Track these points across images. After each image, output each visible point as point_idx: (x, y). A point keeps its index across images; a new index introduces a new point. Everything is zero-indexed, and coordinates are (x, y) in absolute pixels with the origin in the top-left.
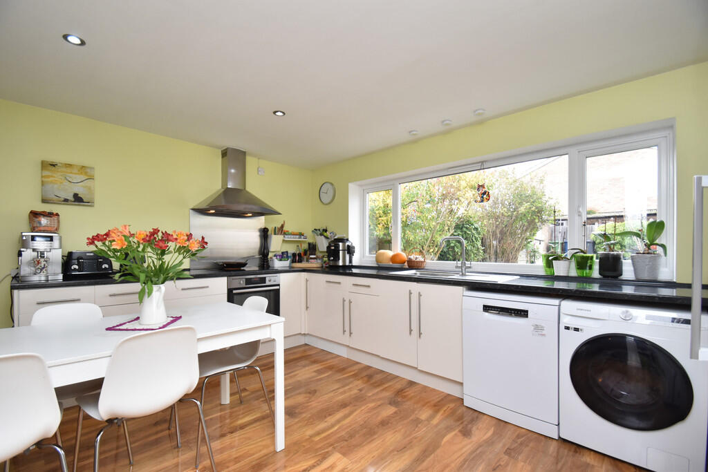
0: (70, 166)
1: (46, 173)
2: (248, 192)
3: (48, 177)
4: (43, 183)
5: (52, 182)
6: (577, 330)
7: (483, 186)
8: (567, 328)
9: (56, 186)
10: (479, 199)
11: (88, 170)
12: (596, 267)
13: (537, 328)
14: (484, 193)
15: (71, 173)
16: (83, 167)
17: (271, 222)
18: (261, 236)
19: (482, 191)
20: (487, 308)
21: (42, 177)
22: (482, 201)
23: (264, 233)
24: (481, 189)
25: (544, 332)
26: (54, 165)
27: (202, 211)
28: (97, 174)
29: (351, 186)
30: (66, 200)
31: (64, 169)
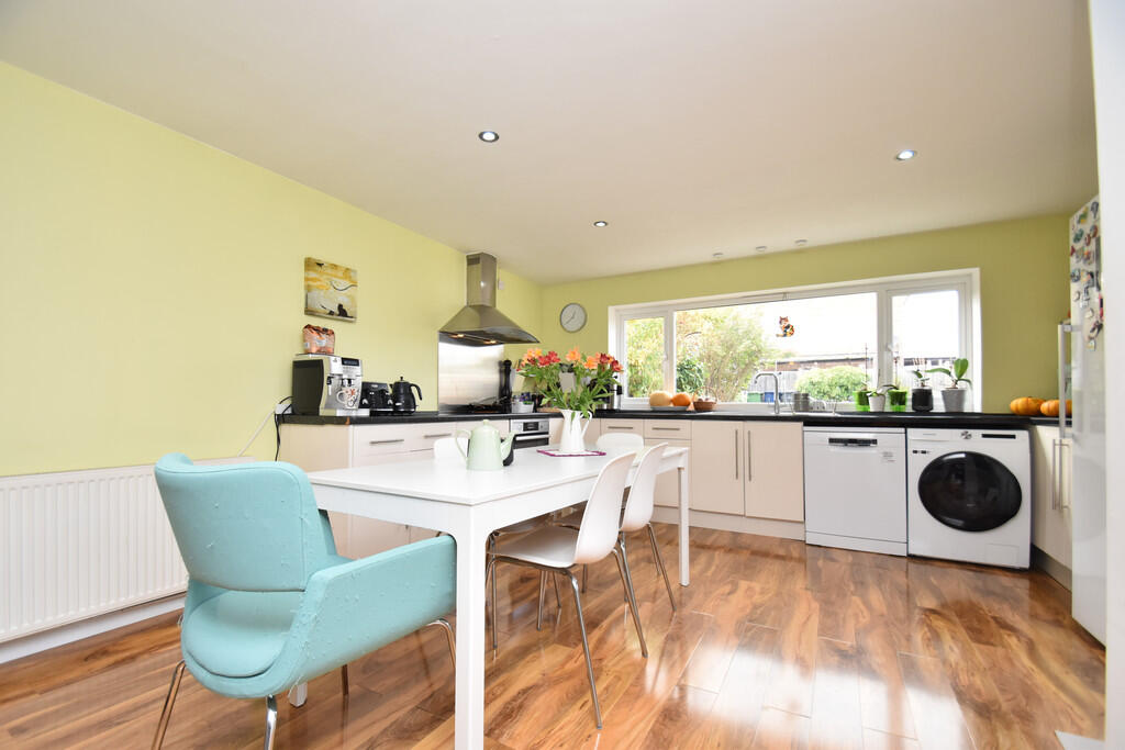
0: (335, 266)
1: (312, 275)
2: (497, 312)
3: (312, 280)
4: (308, 289)
5: (318, 288)
6: (924, 452)
7: (786, 319)
8: (915, 452)
9: (322, 293)
10: (781, 333)
11: (352, 274)
12: (909, 403)
13: (887, 455)
14: (788, 327)
15: (336, 276)
16: (348, 269)
17: (514, 353)
18: (501, 372)
19: (784, 324)
20: (832, 441)
21: (307, 279)
22: (785, 335)
23: (505, 367)
24: (783, 322)
25: (893, 458)
26: (320, 265)
27: (448, 335)
28: (360, 278)
29: (611, 310)
30: (331, 313)
31: (329, 271)
